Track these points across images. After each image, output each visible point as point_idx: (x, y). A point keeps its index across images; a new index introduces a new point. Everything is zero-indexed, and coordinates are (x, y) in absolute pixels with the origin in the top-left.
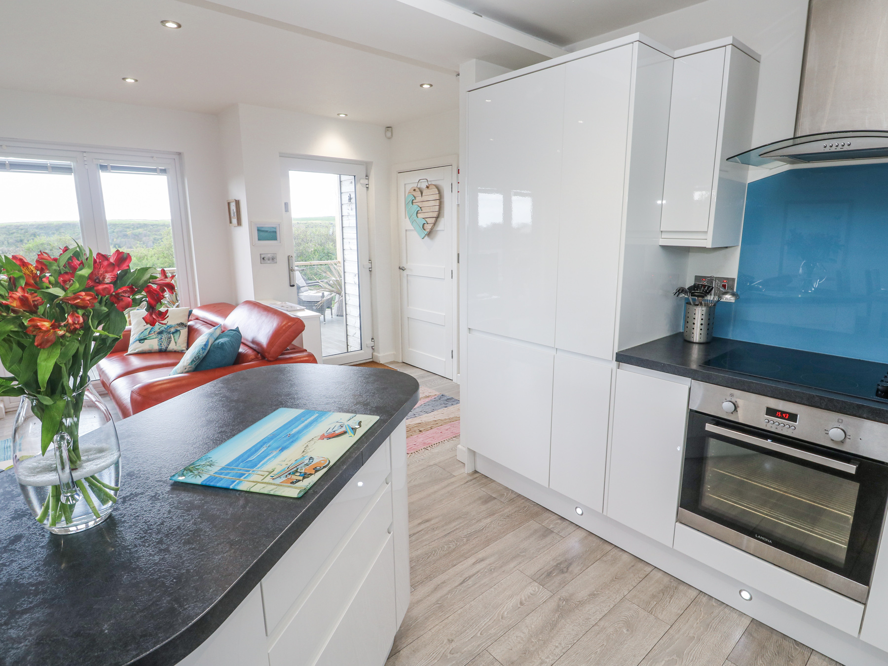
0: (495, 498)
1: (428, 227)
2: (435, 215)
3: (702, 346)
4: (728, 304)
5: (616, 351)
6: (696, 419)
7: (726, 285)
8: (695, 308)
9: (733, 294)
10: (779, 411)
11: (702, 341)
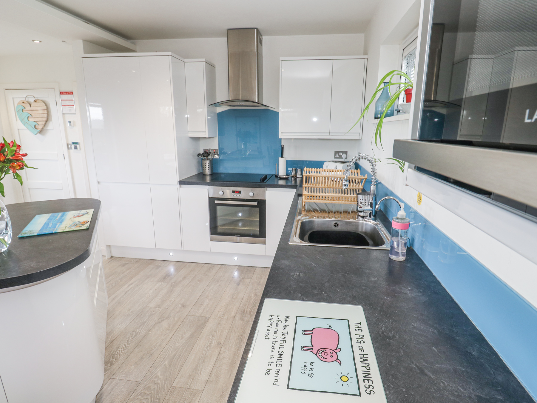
0: (128, 263)
1: (40, 128)
2: (45, 119)
3: (209, 176)
4: (216, 159)
5: (178, 180)
6: (212, 200)
7: (215, 152)
8: (205, 161)
9: (218, 155)
10: (236, 191)
11: (209, 174)
